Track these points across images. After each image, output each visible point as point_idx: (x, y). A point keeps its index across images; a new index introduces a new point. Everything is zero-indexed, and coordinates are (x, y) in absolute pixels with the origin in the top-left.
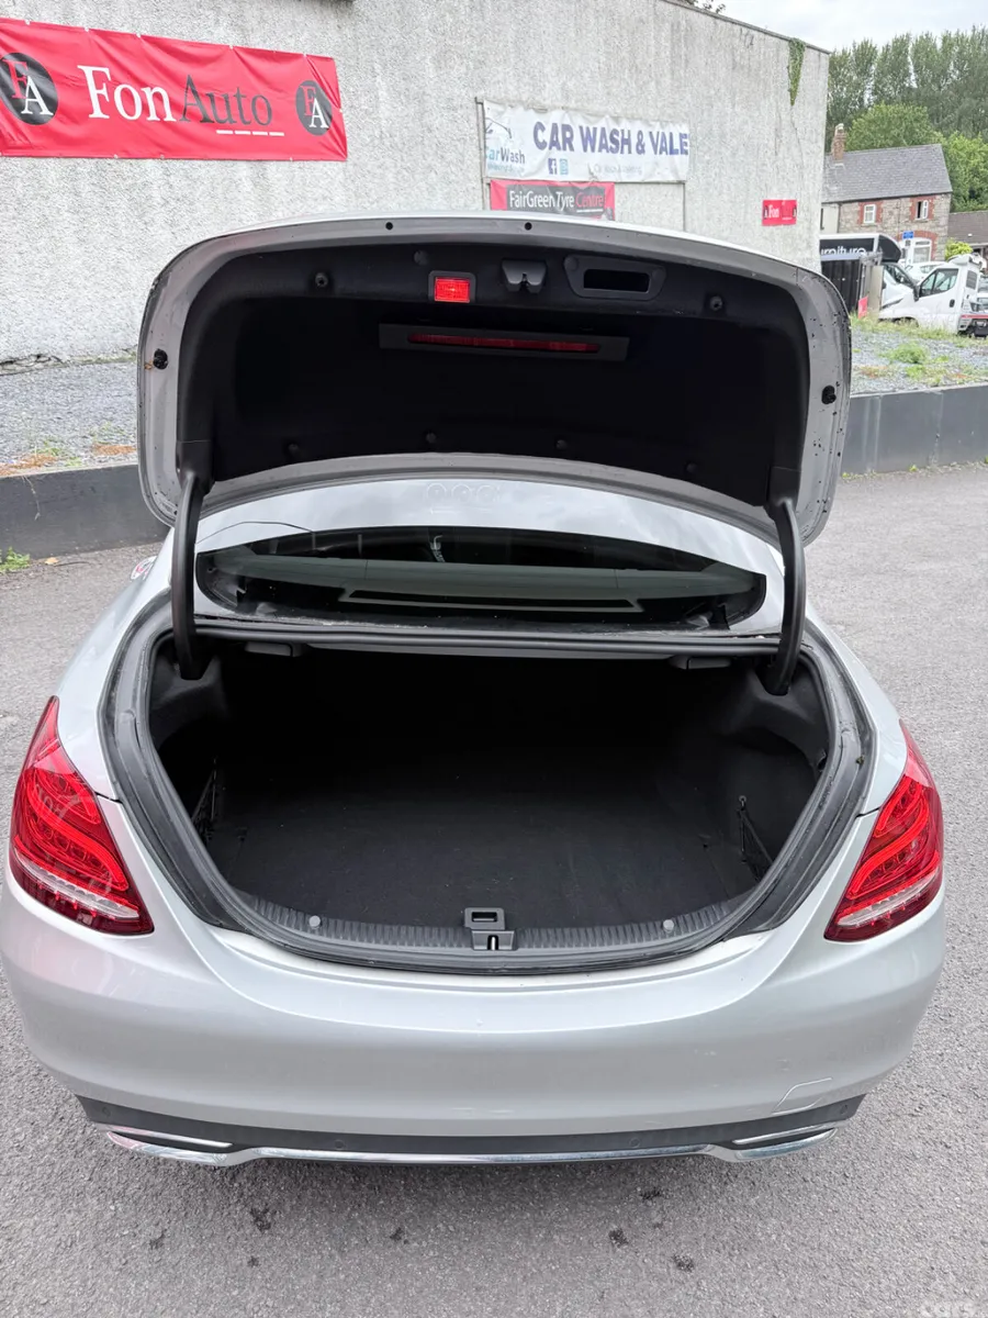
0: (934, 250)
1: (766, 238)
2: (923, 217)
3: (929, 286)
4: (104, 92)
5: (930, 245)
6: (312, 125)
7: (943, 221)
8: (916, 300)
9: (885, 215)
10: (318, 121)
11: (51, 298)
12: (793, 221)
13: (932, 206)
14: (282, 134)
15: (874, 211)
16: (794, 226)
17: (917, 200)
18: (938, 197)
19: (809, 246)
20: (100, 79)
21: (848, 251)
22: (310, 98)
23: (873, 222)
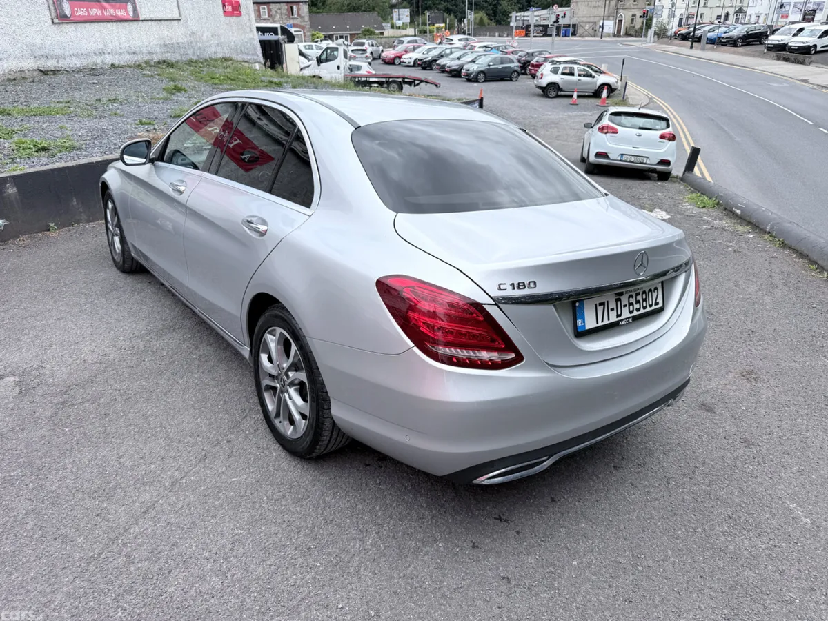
0: (305, 36)
1: (227, 24)
2: (295, 15)
3: (324, 57)
5: (302, 33)
7: (307, 18)
8: (319, 65)
9: (273, 13)
12: (240, 15)
13: (299, 9)
15: (266, 10)
16: (240, 18)
17: (290, 5)
18: (301, 4)
19: (251, 31)
21: (264, 34)
23: (267, 16)
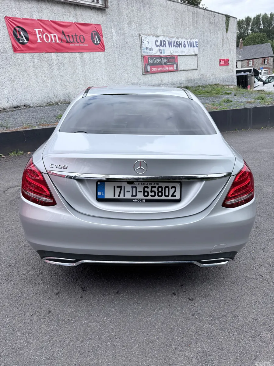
0: (269, 72)
1: (220, 70)
2: (266, 63)
3: (267, 81)
4: (41, 35)
6: (95, 42)
7: (272, 64)
8: (264, 85)
9: (255, 63)
10: (97, 41)
11: (28, 90)
12: (228, 65)
13: (268, 60)
14: (87, 45)
15: (252, 62)
17: (264, 59)
18: (270, 58)
19: (233, 72)
20: (39, 32)
21: (244, 73)
22: (95, 35)
23: (251, 65)
